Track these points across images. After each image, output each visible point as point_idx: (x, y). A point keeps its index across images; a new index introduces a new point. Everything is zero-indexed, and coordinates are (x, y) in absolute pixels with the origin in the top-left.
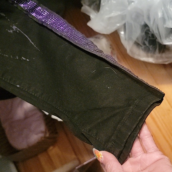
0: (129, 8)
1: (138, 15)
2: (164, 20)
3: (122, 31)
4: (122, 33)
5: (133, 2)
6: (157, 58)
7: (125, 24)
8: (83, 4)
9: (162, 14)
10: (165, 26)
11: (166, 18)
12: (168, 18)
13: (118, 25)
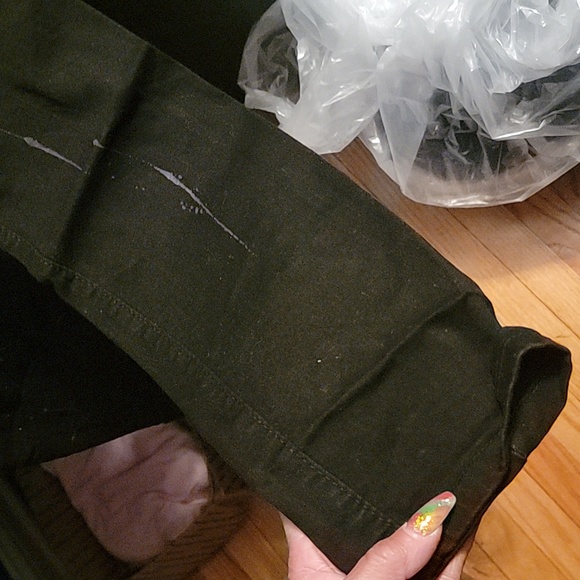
0: (381, 66)
1: (409, 78)
2: (485, 76)
3: (373, 137)
4: (376, 140)
5: (387, 47)
6: (492, 190)
8: (246, 89)
9: (476, 60)
10: (491, 91)
11: (490, 68)
12: (496, 67)
13: (361, 120)
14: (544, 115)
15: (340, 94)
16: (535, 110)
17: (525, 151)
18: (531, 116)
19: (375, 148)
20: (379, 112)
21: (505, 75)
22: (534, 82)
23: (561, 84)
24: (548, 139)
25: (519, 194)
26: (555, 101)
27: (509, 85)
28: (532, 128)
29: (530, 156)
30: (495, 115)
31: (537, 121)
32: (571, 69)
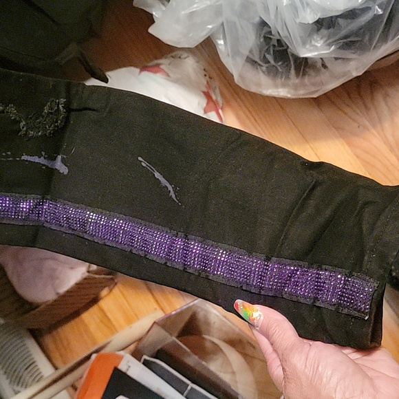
1: (246, 4)
3: (220, 39)
4: (221, 42)
6: (296, 88)
7: (223, 24)
10: (298, 21)
12: (302, 4)
13: (210, 27)
14: (335, 41)
15: (195, 6)
16: (329, 37)
17: (319, 64)
18: (326, 41)
19: (220, 47)
20: (223, 23)
21: (308, 11)
22: (332, 17)
23: (349, 21)
24: (336, 59)
25: (313, 92)
26: (344, 32)
27: (310, 17)
28: (325, 50)
29: (322, 69)
30: (301, 37)
31: (330, 45)
32: (357, 11)
